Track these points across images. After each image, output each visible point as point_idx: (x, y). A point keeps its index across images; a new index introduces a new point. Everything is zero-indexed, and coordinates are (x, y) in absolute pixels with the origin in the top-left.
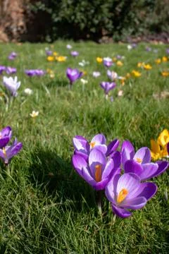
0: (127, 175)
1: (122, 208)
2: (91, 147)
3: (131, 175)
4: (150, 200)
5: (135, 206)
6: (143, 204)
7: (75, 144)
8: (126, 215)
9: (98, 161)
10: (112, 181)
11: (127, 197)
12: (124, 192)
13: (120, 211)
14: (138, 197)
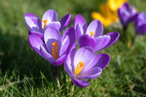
0: (83, 49)
1: (79, 79)
2: (43, 24)
3: (86, 48)
4: (104, 68)
5: (92, 76)
6: (99, 73)
7: (28, 23)
8: (85, 84)
9: (53, 38)
10: (69, 56)
11: (84, 69)
12: (81, 65)
13: (79, 82)
14: (94, 67)
